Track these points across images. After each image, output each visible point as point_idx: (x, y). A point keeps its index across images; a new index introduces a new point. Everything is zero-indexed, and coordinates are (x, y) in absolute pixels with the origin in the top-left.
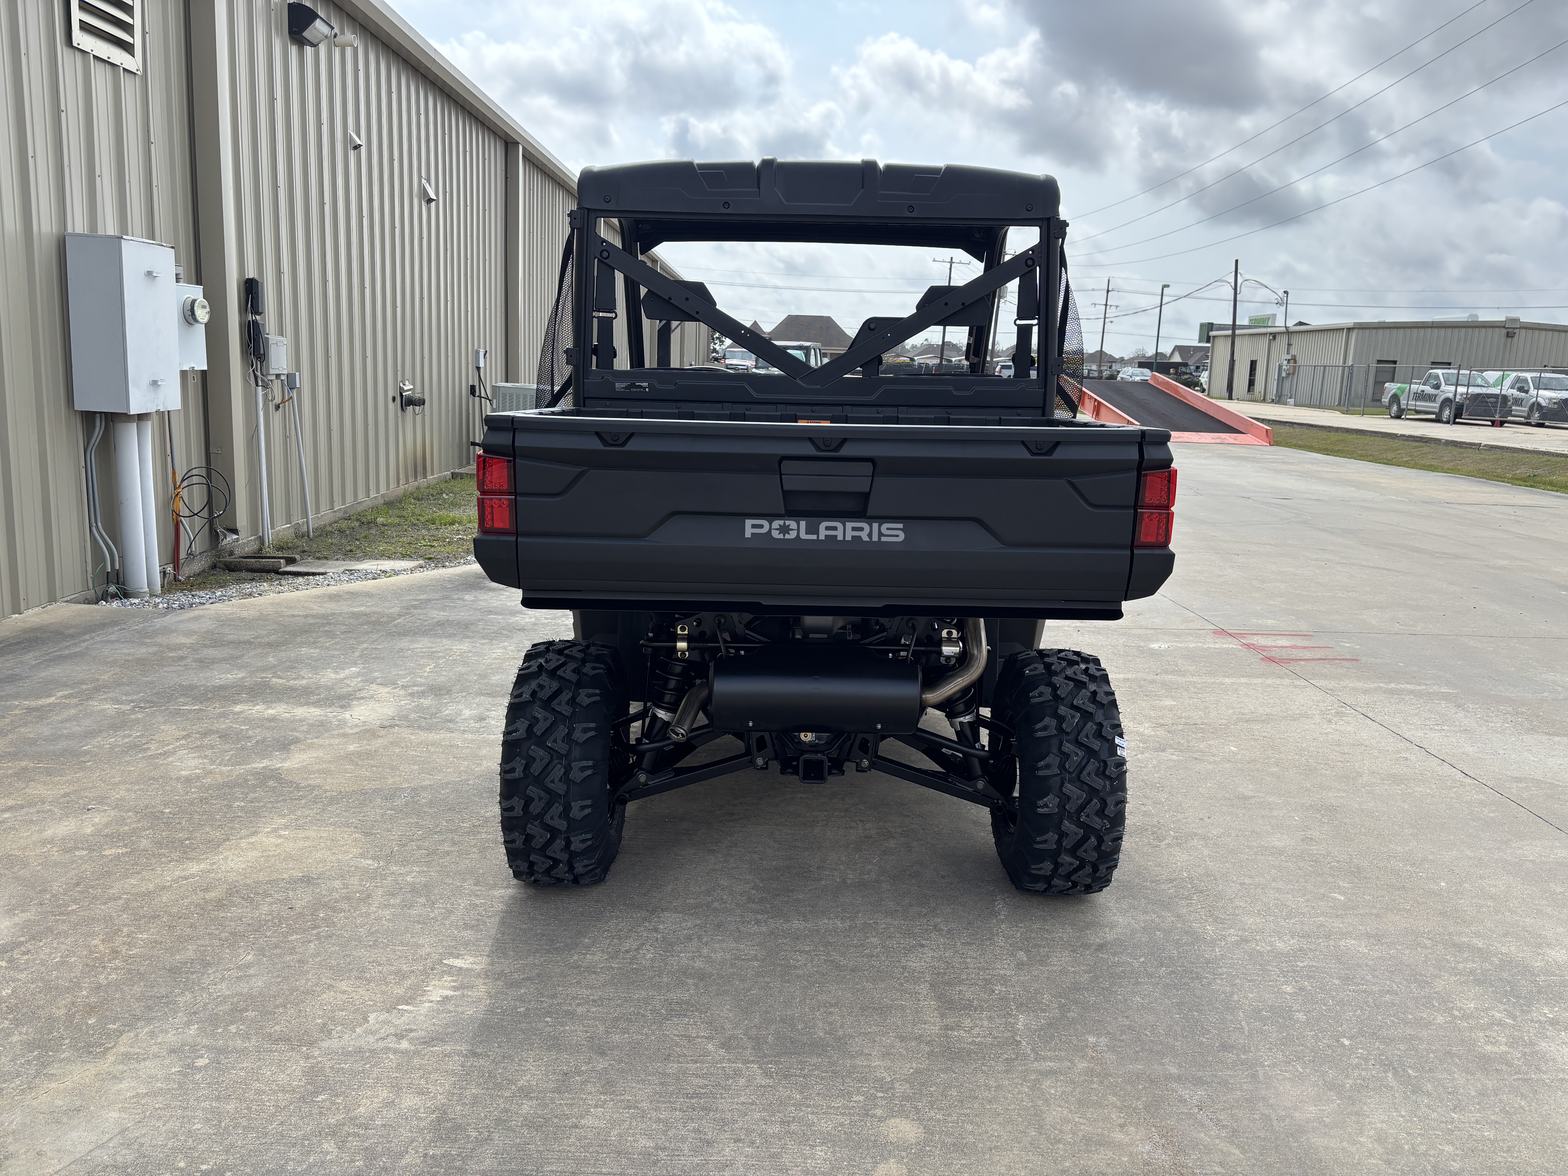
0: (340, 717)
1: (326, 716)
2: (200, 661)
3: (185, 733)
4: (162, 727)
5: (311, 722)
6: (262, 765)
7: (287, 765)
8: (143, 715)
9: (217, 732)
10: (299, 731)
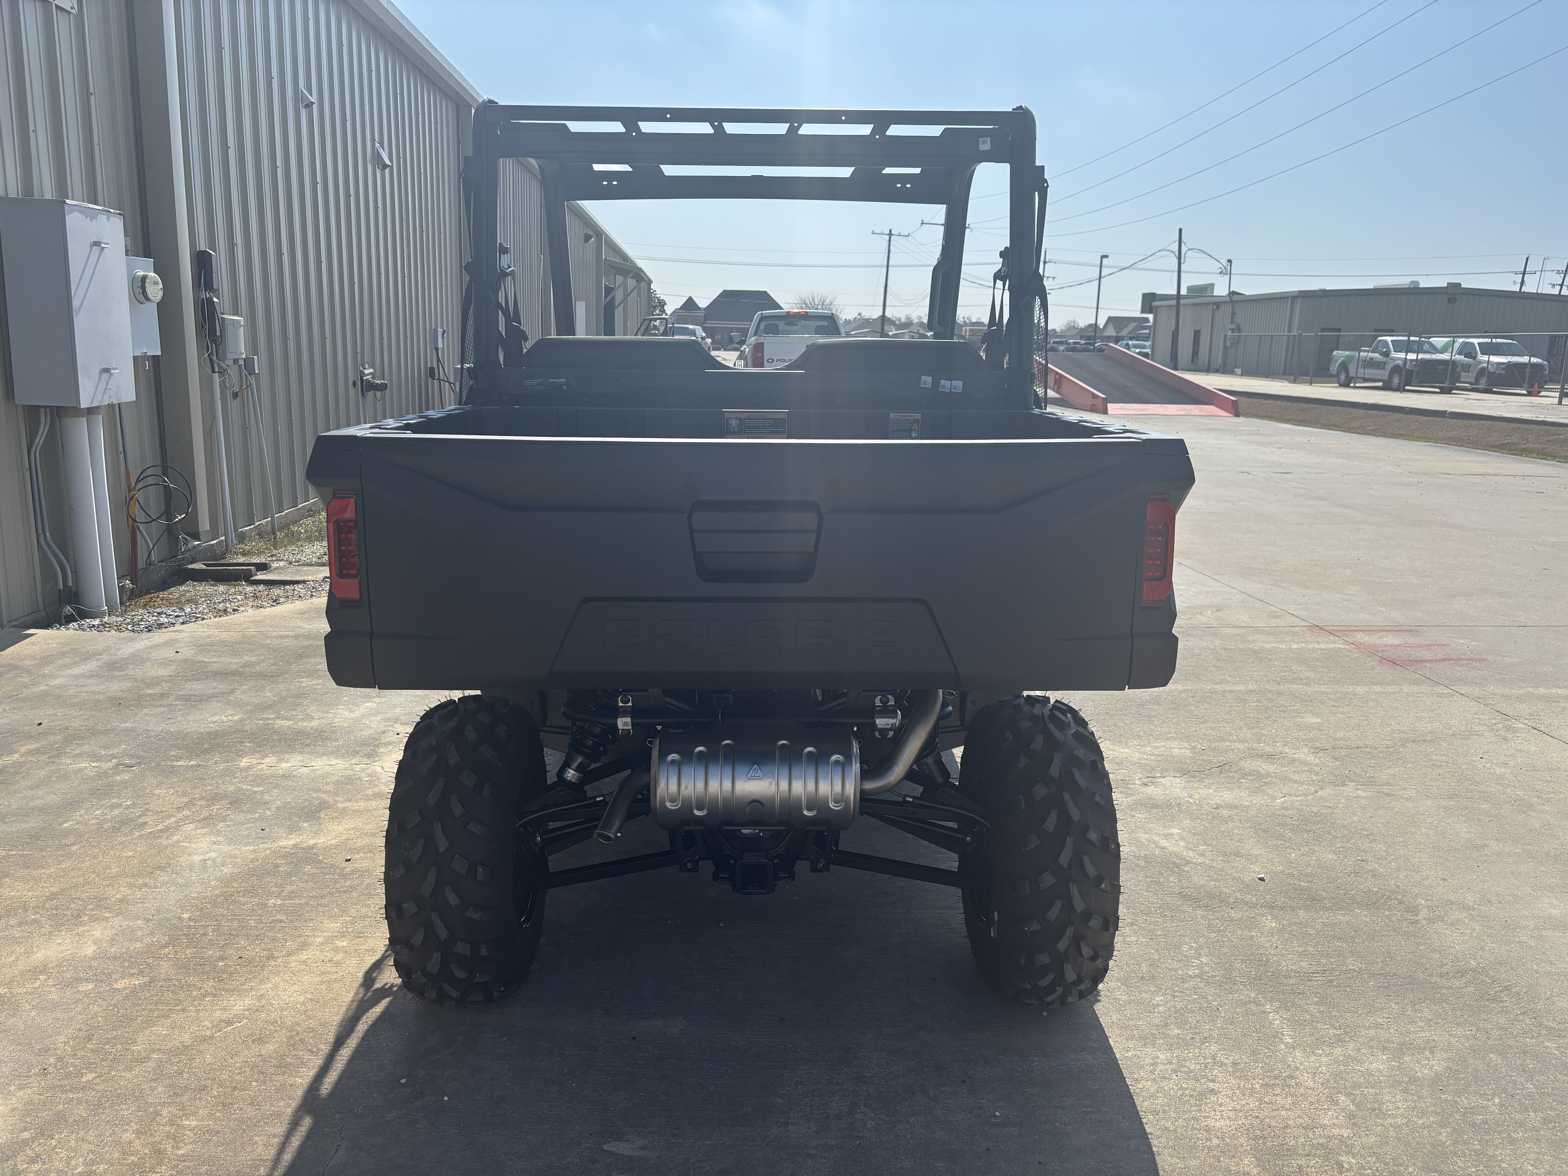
0: (369, 771)
1: (352, 770)
2: (187, 699)
3: (186, 800)
4: (157, 792)
5: (336, 778)
6: (291, 843)
7: (321, 840)
8: (130, 775)
9: (225, 796)
10: (325, 792)
